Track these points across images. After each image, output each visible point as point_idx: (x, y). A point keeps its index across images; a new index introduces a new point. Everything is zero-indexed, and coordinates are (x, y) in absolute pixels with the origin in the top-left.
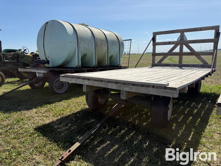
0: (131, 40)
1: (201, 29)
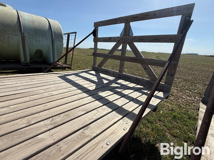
0: (76, 33)
1: (155, 15)
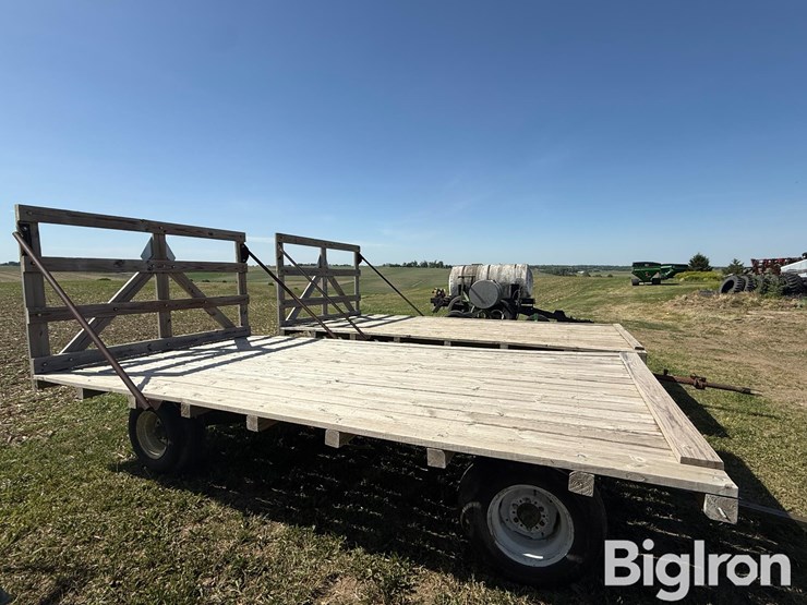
1: (211, 234)
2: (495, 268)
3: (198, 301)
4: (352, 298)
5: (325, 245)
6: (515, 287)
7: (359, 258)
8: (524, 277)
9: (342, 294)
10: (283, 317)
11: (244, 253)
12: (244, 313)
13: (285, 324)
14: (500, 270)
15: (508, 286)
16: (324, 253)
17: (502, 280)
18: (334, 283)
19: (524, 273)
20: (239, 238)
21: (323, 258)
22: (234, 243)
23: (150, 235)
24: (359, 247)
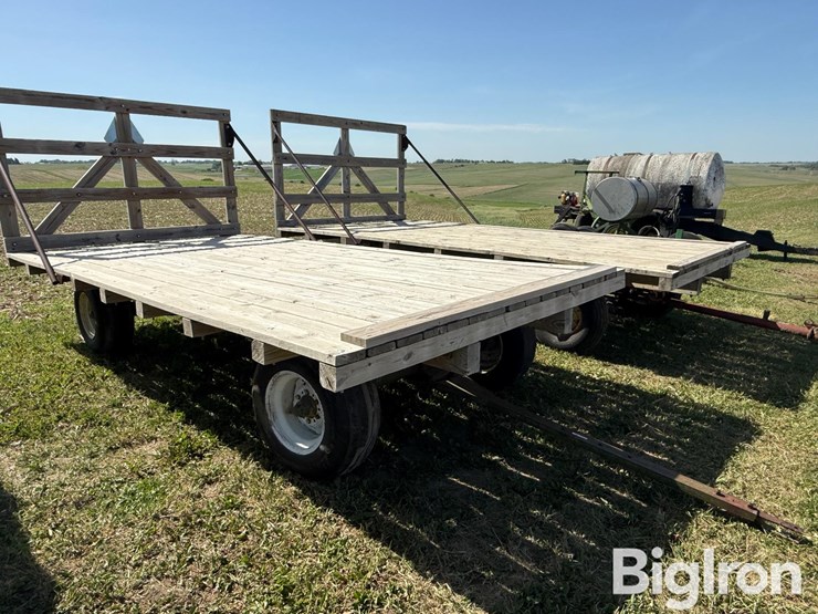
1: (184, 112)
2: (658, 159)
3: (171, 190)
4: (392, 197)
5: (346, 125)
6: (688, 191)
7: (404, 143)
8: (704, 174)
9: (374, 190)
10: (281, 215)
11: (229, 135)
12: (232, 207)
13: (282, 223)
14: (665, 163)
15: (675, 188)
16: (345, 136)
17: (666, 179)
18: (363, 176)
19: (705, 168)
20: (222, 116)
21: (344, 144)
22: (217, 122)
23: (114, 114)
24: (404, 127)
